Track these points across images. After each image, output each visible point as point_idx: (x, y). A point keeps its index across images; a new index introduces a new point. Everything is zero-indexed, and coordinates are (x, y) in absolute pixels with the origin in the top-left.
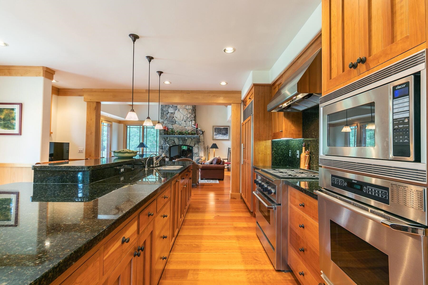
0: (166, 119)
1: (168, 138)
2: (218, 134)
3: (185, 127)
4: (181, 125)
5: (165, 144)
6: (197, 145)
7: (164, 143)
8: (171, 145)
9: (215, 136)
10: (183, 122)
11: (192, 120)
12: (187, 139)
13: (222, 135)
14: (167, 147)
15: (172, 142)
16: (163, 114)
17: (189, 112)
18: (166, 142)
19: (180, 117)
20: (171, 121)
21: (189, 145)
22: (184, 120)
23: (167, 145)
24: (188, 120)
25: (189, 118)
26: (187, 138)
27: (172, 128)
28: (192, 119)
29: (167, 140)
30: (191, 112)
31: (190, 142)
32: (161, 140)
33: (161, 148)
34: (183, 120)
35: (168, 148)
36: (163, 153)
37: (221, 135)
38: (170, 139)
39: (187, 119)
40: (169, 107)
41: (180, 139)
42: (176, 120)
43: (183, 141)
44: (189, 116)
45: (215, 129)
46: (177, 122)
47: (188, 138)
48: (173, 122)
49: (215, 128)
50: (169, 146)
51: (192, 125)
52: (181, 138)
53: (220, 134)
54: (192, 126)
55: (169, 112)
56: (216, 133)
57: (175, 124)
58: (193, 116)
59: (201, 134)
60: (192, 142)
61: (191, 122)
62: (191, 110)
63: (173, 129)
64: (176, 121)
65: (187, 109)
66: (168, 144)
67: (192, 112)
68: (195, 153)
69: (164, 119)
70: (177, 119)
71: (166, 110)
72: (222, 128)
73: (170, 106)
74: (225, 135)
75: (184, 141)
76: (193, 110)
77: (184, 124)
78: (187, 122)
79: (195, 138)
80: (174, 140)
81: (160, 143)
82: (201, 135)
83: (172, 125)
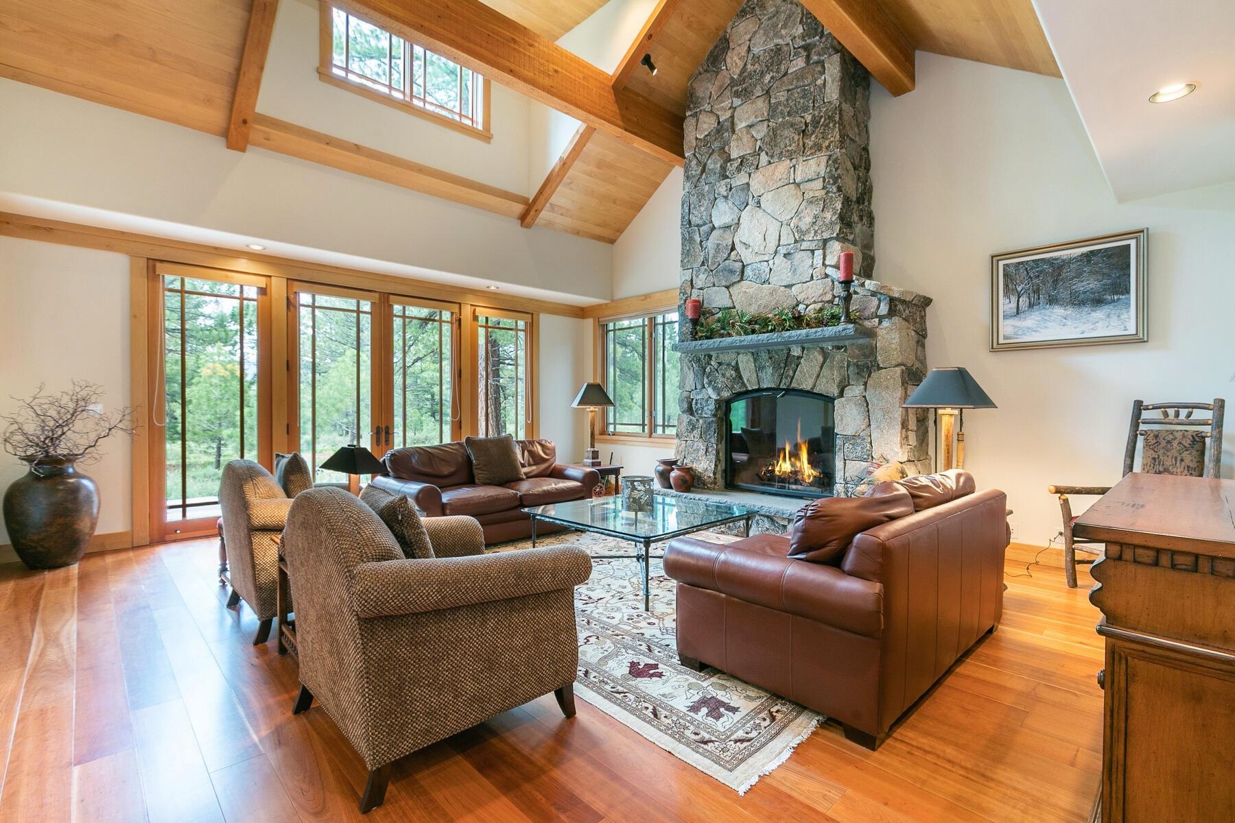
0: (703, 264)
1: (710, 357)
2: (1031, 306)
3: (789, 286)
4: (767, 281)
5: (699, 387)
6: (855, 391)
7: (697, 384)
8: (726, 394)
9: (1010, 322)
10: (779, 259)
11: (825, 241)
12: (799, 358)
13: (1070, 311)
14: (707, 401)
15: (728, 375)
16: (691, 240)
17: (811, 194)
18: (706, 380)
19: (761, 237)
20: (724, 269)
21: (809, 388)
22: (782, 250)
23: (710, 391)
24: (805, 245)
25: (808, 231)
26: (799, 350)
27: (730, 305)
28: (826, 235)
29: (708, 370)
30: (823, 192)
31: (818, 369)
32: (686, 368)
33: (686, 406)
34: (776, 252)
35: (712, 406)
36: (692, 430)
37: (1058, 311)
38: (720, 364)
39: (796, 241)
40: (716, 199)
41: (764, 356)
42: (747, 256)
43: (776, 367)
44: (808, 219)
45: (1006, 275)
46: (750, 267)
47: (803, 349)
48: (732, 272)
49: (1012, 270)
50: (714, 396)
51: (829, 271)
52: (770, 349)
53: (1052, 301)
54: (827, 276)
55: (713, 228)
56: (1014, 299)
57: (742, 279)
58: (835, 214)
59: (881, 318)
60: (825, 371)
61: (819, 253)
62: (818, 184)
63: (734, 307)
64: (744, 266)
65: (798, 185)
66: (714, 388)
67: (828, 192)
68: (847, 438)
69: (696, 265)
70: (750, 250)
71: (701, 218)
72: (1069, 261)
73: (719, 194)
74: (1098, 302)
75: (786, 365)
76: (832, 177)
77: (782, 272)
78: (798, 256)
79: (847, 343)
80: (737, 369)
81: (681, 386)
82: (886, 323)
83: (727, 287)
